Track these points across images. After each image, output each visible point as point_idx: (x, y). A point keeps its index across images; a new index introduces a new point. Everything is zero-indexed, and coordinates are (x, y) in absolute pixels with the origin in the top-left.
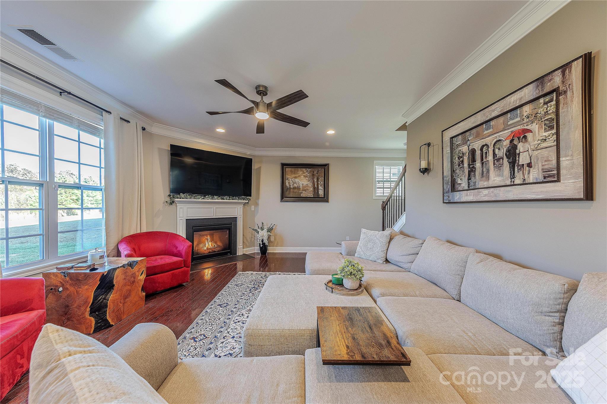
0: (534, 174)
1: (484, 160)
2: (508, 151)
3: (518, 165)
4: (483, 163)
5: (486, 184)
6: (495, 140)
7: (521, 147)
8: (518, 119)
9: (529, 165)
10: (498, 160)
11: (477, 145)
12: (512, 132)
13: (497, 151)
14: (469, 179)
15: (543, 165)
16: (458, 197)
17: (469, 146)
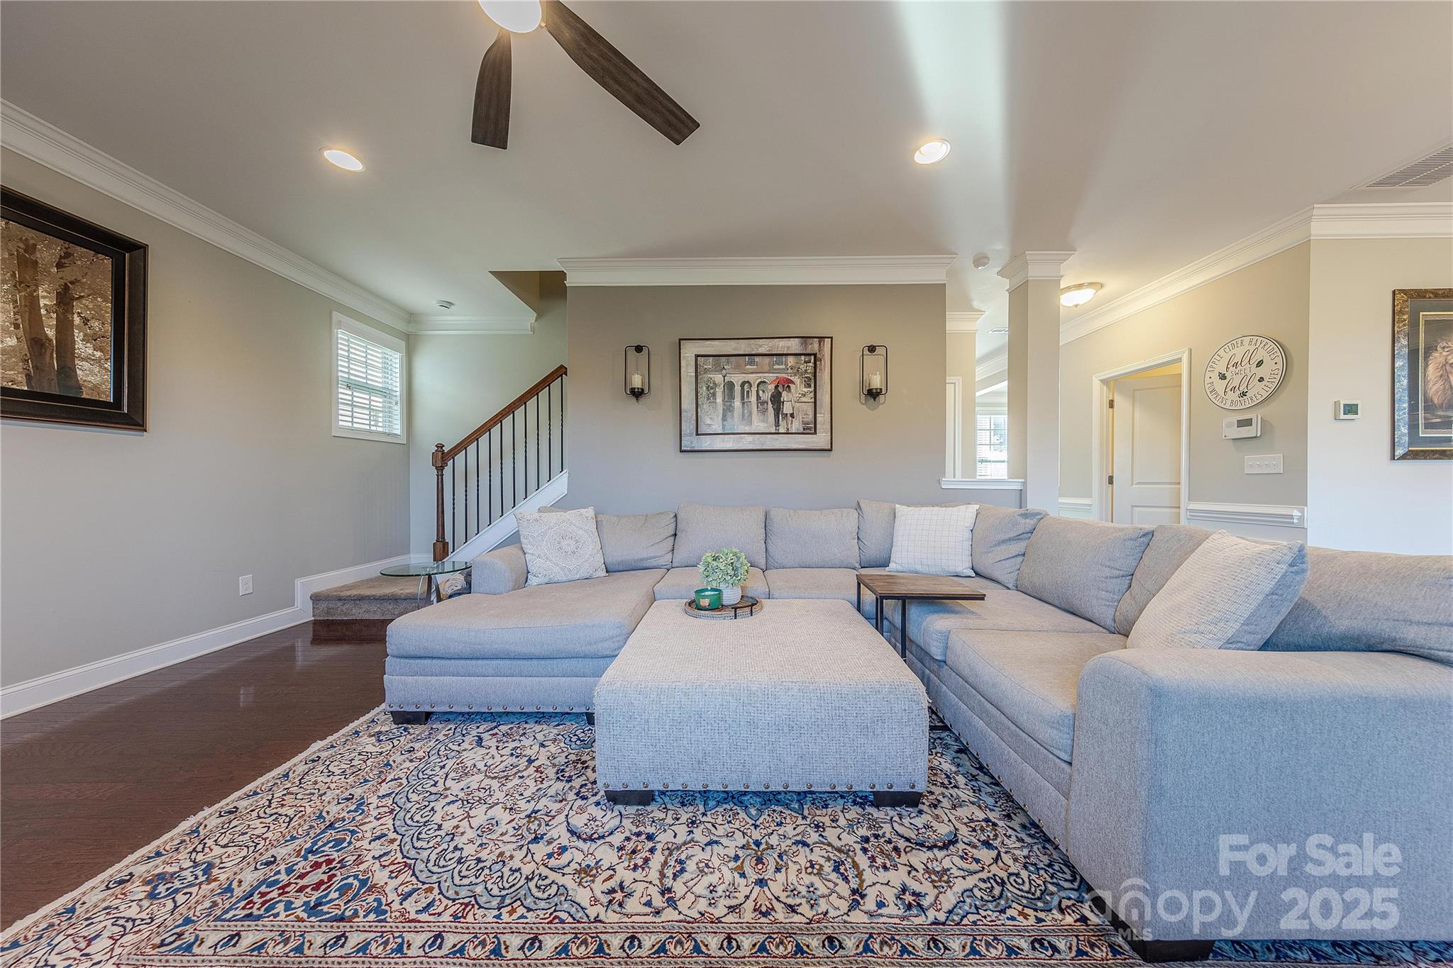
0: (796, 425)
1: (746, 400)
2: (772, 396)
3: (783, 414)
4: (743, 404)
5: (747, 429)
6: (760, 380)
7: (785, 395)
8: (783, 367)
9: (792, 415)
10: (763, 403)
11: (737, 379)
12: (777, 378)
13: (761, 392)
14: (724, 419)
15: (803, 418)
16: (708, 443)
17: (724, 377)
